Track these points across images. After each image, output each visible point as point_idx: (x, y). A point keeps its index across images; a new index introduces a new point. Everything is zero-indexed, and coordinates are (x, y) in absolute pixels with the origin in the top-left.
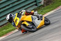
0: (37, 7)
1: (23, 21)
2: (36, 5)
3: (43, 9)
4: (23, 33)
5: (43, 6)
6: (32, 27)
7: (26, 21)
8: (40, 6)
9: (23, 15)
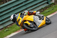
0: (48, 5)
1: (25, 21)
2: (48, 3)
4: (26, 31)
5: (54, 4)
6: (33, 26)
7: (28, 21)
8: (51, 4)
9: (25, 15)
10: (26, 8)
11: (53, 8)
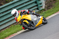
3: (44, 13)
8: (41, 10)
11: (43, 14)
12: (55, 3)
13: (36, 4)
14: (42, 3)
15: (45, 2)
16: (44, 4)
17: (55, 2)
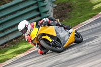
10: (2, 29)
12: (69, 11)
13: (38, 13)
14: (48, 11)
15: (54, 10)
16: (52, 14)
17: (70, 9)
